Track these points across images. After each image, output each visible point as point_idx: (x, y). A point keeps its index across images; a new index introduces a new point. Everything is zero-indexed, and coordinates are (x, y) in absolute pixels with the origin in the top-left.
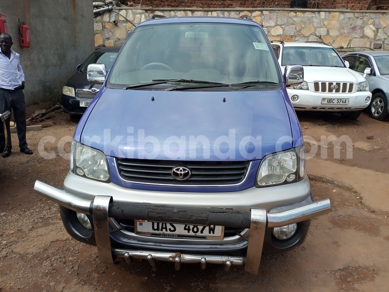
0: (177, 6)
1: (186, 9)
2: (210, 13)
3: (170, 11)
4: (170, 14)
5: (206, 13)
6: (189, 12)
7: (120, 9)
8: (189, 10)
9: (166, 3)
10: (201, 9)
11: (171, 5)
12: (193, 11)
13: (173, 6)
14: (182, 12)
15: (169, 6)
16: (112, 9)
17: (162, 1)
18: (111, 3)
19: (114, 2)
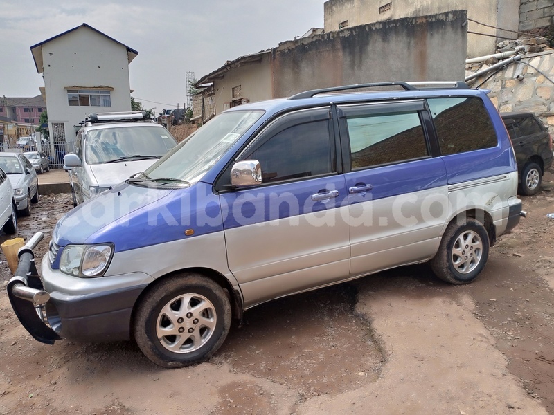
7: (532, 57)
16: (521, 59)
18: (522, 50)
19: (527, 47)
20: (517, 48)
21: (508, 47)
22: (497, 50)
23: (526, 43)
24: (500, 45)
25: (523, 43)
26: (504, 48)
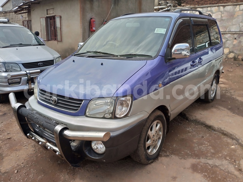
0: (216, 4)
1: (219, 5)
2: (238, 6)
3: (208, 7)
4: (207, 9)
5: (235, 6)
6: (221, 7)
7: (174, 9)
8: (222, 6)
9: (209, 2)
10: (231, 4)
11: (212, 3)
12: (224, 6)
13: (213, 4)
14: (216, 7)
15: (210, 4)
16: (170, 9)
17: (206, 1)
18: (170, 6)
19: (172, 5)
20: (168, 5)
21: (164, 4)
22: (159, 5)
23: (172, 3)
24: (160, 2)
25: (170, 3)
26: (162, 4)
